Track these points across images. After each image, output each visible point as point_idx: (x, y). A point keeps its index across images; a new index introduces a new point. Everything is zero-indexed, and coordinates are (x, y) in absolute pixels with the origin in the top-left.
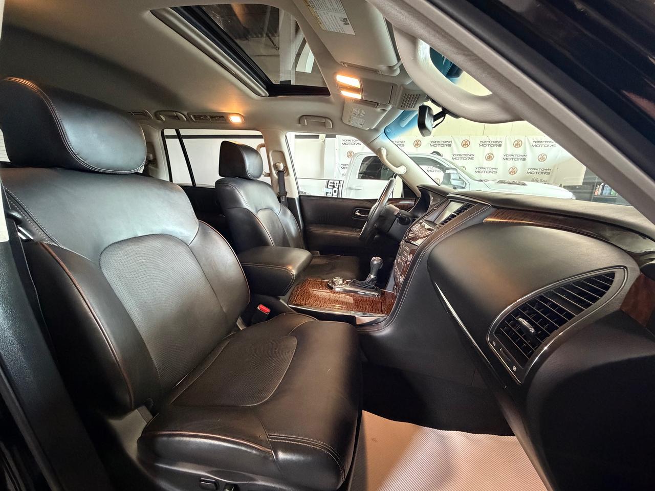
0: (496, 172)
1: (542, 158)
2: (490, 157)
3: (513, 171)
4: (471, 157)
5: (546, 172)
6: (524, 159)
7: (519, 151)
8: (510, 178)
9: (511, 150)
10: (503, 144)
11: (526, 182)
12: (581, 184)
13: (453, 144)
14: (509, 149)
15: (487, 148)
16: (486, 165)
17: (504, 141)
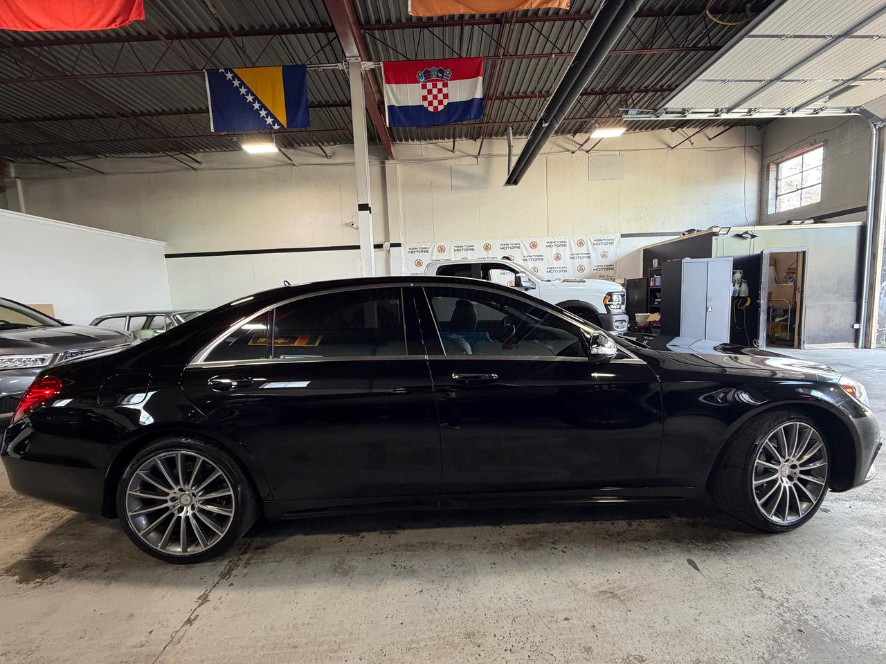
0: (566, 271)
1: (604, 255)
2: (558, 257)
3: (581, 269)
4: (540, 258)
5: (610, 268)
6: (589, 257)
7: (583, 250)
8: (578, 276)
9: (576, 249)
10: (567, 244)
11: (585, 280)
12: (642, 277)
13: (522, 246)
14: (573, 248)
15: (554, 248)
16: (556, 264)
17: (568, 240)
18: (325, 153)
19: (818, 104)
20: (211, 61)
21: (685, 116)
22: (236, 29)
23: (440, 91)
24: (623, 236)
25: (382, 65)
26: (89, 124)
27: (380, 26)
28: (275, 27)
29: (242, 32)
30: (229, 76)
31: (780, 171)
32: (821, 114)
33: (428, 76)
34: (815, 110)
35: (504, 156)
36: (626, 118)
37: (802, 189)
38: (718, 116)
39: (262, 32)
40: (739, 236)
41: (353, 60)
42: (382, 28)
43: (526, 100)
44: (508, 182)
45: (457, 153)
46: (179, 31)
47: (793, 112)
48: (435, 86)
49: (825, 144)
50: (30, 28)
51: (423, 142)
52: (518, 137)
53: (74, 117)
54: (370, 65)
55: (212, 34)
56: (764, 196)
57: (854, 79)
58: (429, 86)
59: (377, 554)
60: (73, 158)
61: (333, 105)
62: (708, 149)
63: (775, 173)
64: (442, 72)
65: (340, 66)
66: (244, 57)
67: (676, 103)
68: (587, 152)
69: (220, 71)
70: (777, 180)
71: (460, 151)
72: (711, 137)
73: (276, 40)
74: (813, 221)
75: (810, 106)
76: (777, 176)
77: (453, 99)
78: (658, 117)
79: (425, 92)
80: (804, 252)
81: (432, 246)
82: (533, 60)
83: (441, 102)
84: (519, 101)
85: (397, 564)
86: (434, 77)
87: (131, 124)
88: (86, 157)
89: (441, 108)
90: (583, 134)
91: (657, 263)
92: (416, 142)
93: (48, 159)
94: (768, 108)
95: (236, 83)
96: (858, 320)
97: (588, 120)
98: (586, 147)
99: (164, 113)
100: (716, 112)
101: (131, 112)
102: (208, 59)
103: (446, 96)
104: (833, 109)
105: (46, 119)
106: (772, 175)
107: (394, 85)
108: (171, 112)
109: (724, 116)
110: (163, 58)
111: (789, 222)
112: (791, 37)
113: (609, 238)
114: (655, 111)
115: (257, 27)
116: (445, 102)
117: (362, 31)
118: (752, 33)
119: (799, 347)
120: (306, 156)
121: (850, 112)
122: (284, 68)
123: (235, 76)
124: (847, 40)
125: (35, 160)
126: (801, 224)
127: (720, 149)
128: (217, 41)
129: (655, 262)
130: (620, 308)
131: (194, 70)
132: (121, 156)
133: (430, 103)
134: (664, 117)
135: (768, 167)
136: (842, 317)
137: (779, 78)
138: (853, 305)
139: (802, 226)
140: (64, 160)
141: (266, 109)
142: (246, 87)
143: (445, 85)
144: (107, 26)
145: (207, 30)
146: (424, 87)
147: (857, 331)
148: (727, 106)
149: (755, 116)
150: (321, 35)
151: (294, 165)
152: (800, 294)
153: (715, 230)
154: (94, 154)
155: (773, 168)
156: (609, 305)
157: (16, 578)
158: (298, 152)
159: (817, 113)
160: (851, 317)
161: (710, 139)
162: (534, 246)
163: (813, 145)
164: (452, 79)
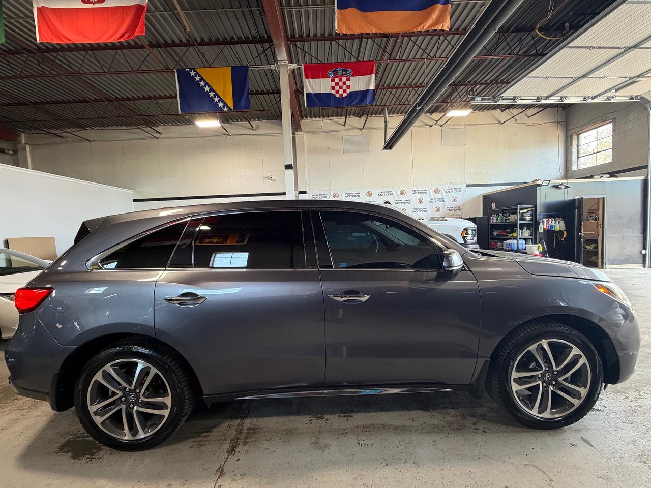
0: (426, 211)
1: (454, 200)
2: (421, 201)
3: (438, 210)
4: (407, 202)
5: (459, 209)
6: (443, 201)
7: (439, 196)
8: (436, 215)
9: (433, 196)
10: (427, 191)
11: (447, 219)
12: (482, 216)
13: (394, 193)
14: (432, 195)
15: (418, 195)
16: (419, 206)
17: (428, 190)
18: (252, 126)
19: (609, 94)
20: (179, 64)
21: (515, 102)
22: (199, 40)
23: (344, 83)
24: (468, 186)
25: (303, 66)
26: (84, 106)
27: (301, 39)
28: (227, 39)
29: (203, 43)
30: (193, 73)
31: (580, 140)
32: (612, 100)
33: (335, 73)
34: (608, 98)
35: (381, 128)
36: (473, 103)
37: (597, 153)
38: (539, 101)
39: (217, 43)
40: (557, 187)
41: (282, 63)
42: (303, 41)
43: (400, 90)
44: (385, 148)
45: (347, 126)
46: (158, 42)
47: (592, 99)
48: (340, 80)
49: (614, 121)
50: (63, 41)
51: (322, 119)
52: (391, 115)
53: (74, 101)
54: (294, 66)
55: (181, 44)
56: (569, 157)
57: (638, 76)
58: (337, 80)
59: (342, 434)
60: (69, 130)
61: (260, 94)
62: (527, 124)
63: (576, 141)
64: (346, 71)
65: (272, 67)
66: (203, 60)
67: (509, 93)
68: (441, 126)
69: (186, 70)
70: (578, 146)
71: (349, 125)
72: (529, 116)
73: (227, 49)
74: (609, 176)
75: (605, 95)
76: (578, 143)
77: (352, 89)
78: (496, 102)
79: (333, 84)
80: (604, 198)
81: (329, 194)
82: (407, 63)
83: (345, 91)
84: (394, 90)
85: (361, 442)
86: (340, 74)
87: (115, 107)
88: (78, 129)
89: (345, 95)
90: (438, 114)
91: (495, 206)
92: (317, 119)
93: (50, 131)
94: (575, 97)
95: (198, 78)
96: (644, 248)
97: (442, 104)
98: (440, 123)
99: (139, 98)
100: (538, 99)
101: (115, 98)
102: (177, 63)
103: (349, 87)
104: (621, 97)
105: (53, 102)
106: (574, 142)
107: (311, 79)
108: (144, 98)
109: (543, 102)
110: (145, 62)
111: (591, 177)
112: (596, 48)
113: (458, 188)
114: (494, 98)
115: (214, 39)
116: (348, 91)
117: (289, 42)
118: (569, 46)
119: (602, 267)
120: (239, 129)
121: (633, 99)
122: (233, 68)
123: (197, 74)
124: (637, 50)
125: (40, 132)
126: (600, 178)
127: (537, 124)
128: (184, 49)
129: (494, 205)
130: (473, 240)
131: (167, 69)
132: (103, 128)
133: (337, 92)
134: (501, 102)
135: (572, 136)
136: (632, 246)
137: (584, 76)
138: (640, 236)
139: (602, 180)
140: (61, 131)
141: (219, 97)
142: (204, 81)
143: (348, 80)
144: (117, 40)
145: (177, 41)
146: (333, 80)
147: (644, 256)
148: (546, 95)
149: (566, 101)
150: (258, 45)
151: (229, 135)
152: (601, 228)
153: (538, 182)
154: (84, 127)
155: (575, 137)
156: (466, 237)
157: (70, 454)
158: (232, 126)
159: (609, 100)
160: (639, 245)
161: (529, 117)
162: (403, 193)
163: (604, 121)
164: (352, 76)
